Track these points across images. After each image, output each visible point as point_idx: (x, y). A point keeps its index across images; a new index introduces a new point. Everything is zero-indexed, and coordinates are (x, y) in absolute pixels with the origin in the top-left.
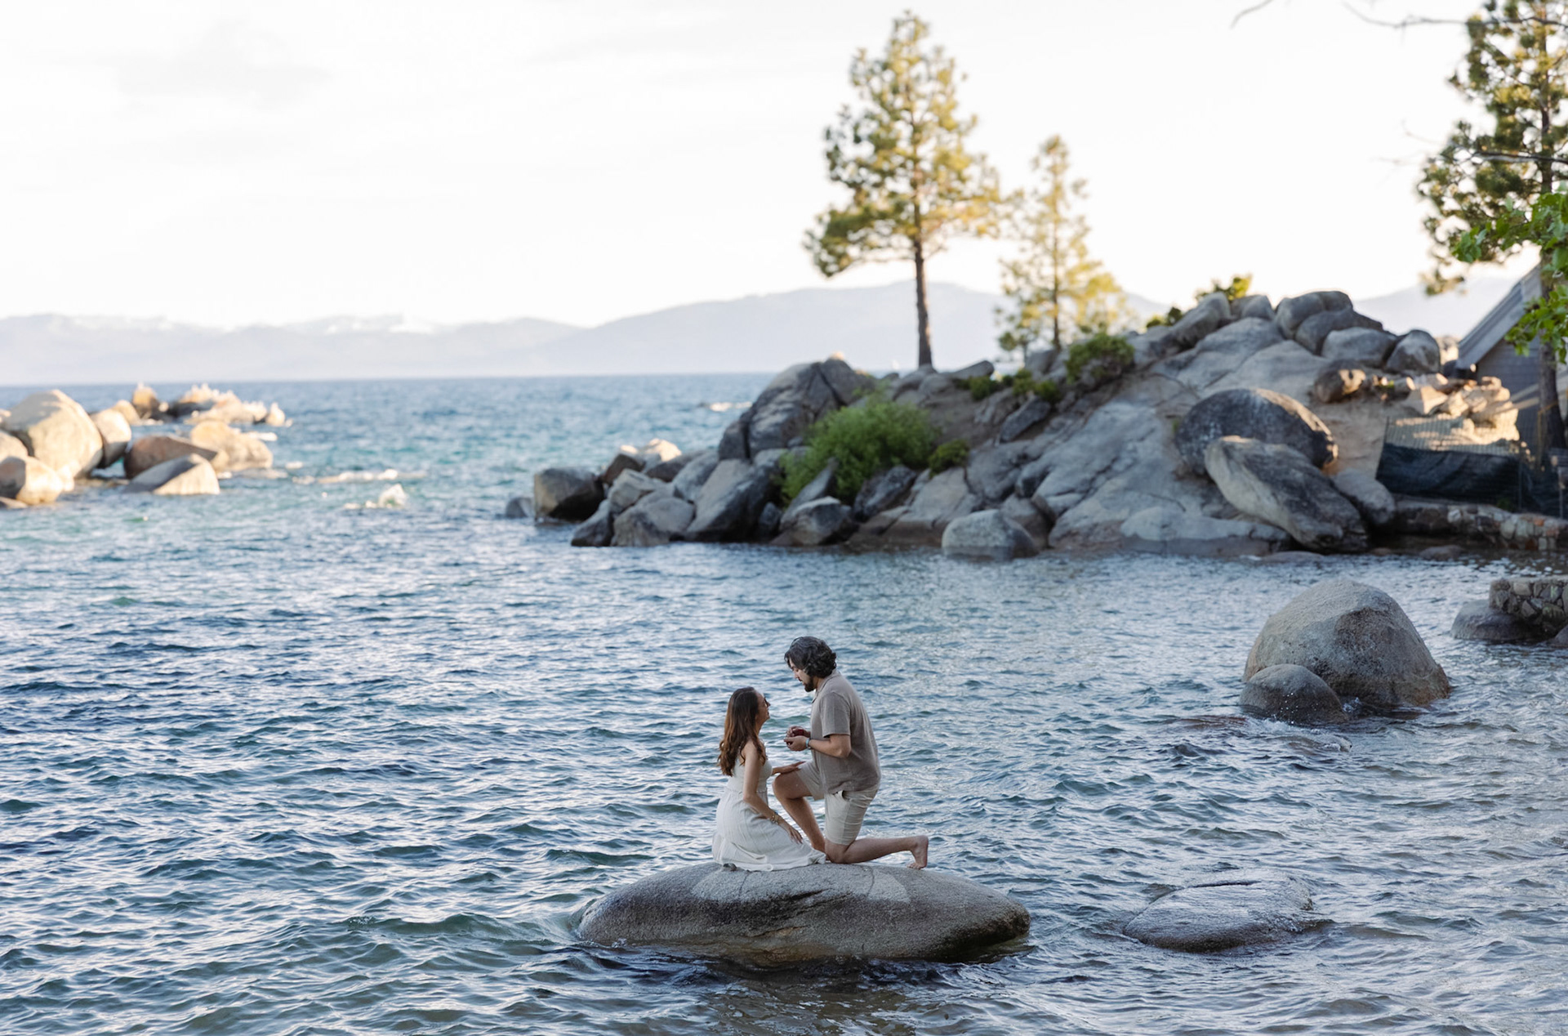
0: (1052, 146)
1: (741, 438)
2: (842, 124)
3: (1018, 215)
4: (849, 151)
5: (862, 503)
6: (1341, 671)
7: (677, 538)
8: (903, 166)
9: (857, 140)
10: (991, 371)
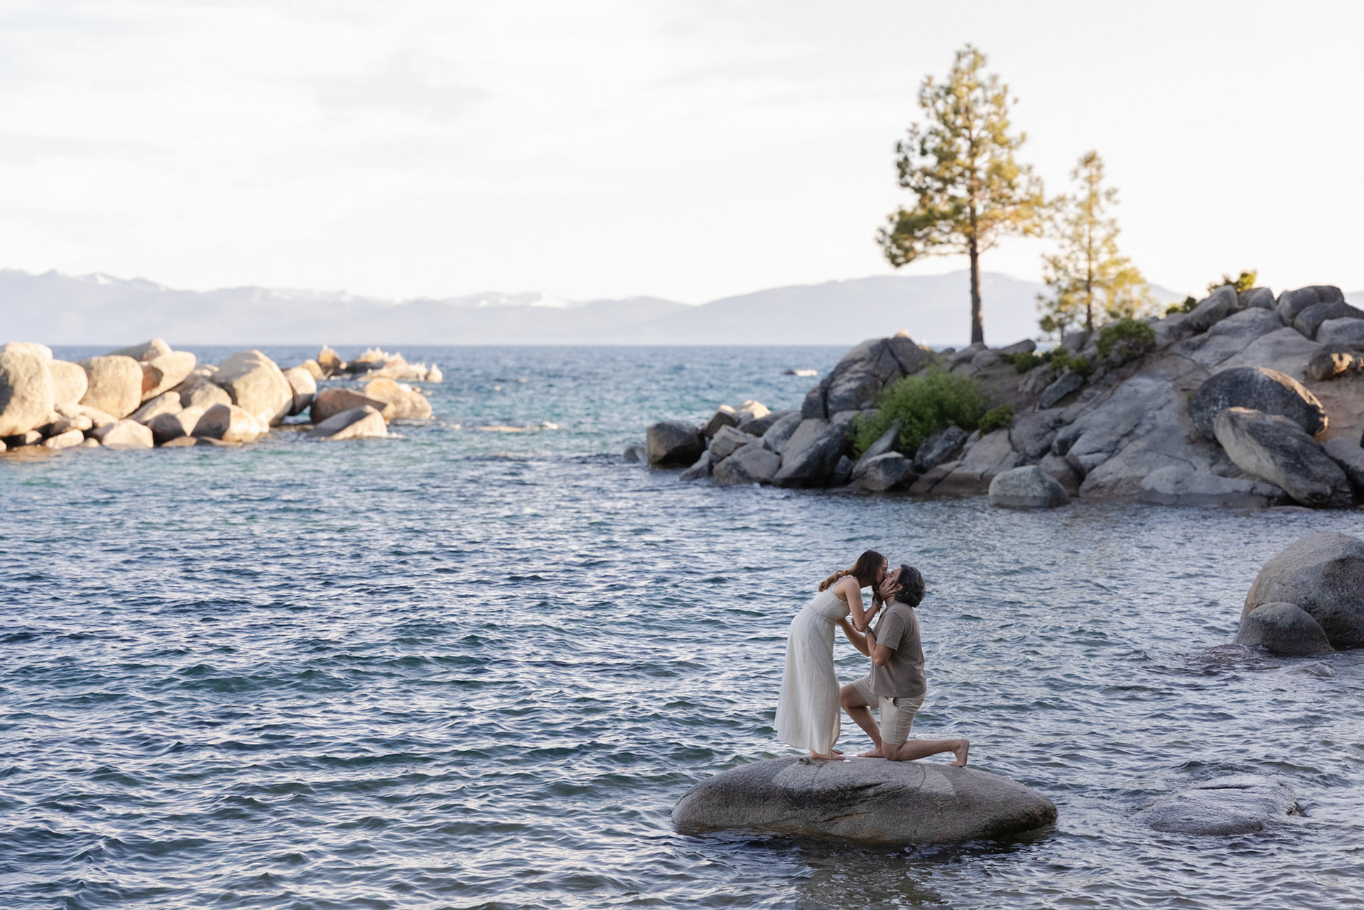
0: (1089, 160)
1: (821, 401)
2: (911, 139)
3: (1059, 217)
4: (917, 162)
5: (921, 457)
6: (1328, 609)
7: (765, 483)
8: (962, 175)
9: (924, 153)
10: (1033, 348)
